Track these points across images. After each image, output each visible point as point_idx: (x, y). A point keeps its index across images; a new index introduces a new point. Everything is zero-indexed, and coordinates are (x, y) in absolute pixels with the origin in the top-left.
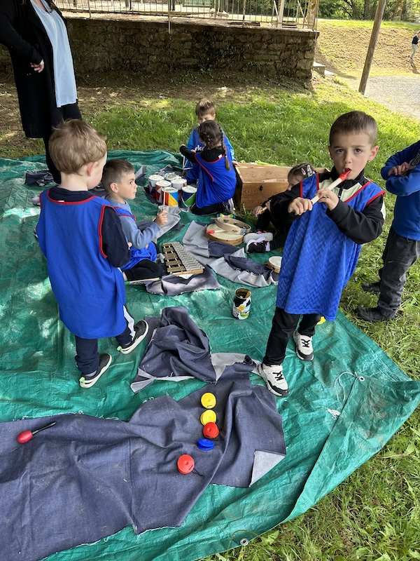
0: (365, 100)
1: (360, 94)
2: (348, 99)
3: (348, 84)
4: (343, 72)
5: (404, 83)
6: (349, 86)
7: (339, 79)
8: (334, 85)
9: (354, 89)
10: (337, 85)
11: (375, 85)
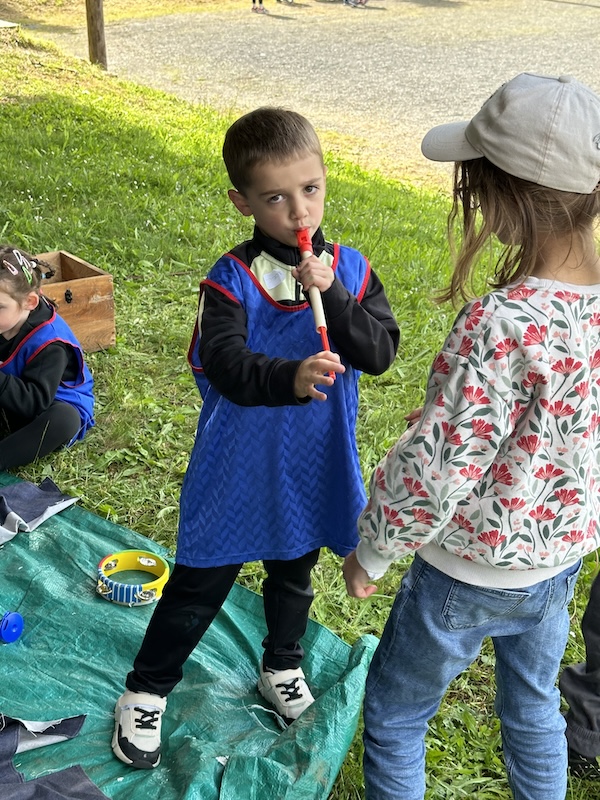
0: (114, 83)
1: (94, 68)
2: (69, 85)
3: (58, 47)
4: (33, 16)
5: (199, 30)
6: (63, 52)
7: (28, 35)
8: (20, 52)
9: (78, 59)
10: (29, 52)
11: (128, 42)
